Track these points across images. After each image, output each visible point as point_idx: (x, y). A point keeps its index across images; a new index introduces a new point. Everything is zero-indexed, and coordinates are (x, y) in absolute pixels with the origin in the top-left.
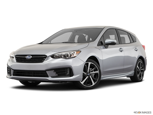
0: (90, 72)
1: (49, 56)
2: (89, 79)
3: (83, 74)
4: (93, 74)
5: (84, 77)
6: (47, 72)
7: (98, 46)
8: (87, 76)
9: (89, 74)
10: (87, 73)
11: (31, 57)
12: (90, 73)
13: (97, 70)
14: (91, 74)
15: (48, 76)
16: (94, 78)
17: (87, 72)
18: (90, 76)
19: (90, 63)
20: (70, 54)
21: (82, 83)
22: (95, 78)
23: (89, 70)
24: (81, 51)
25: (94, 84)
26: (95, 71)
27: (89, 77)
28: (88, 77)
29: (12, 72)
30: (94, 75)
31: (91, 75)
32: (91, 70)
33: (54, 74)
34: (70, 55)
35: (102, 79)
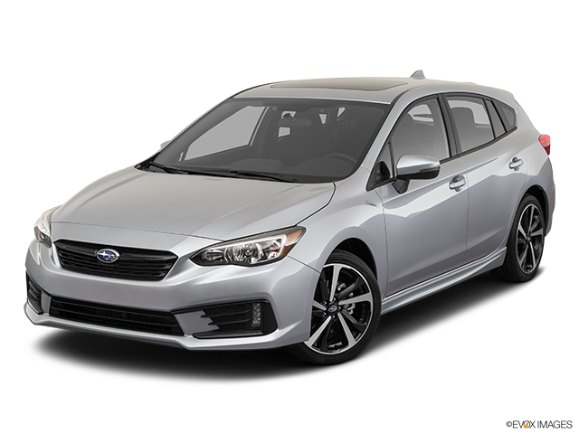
0: (337, 299)
1: (185, 257)
2: (335, 325)
3: (314, 308)
4: (350, 305)
5: (317, 320)
6: (177, 316)
7: (369, 189)
8: (327, 316)
9: (333, 309)
10: (328, 306)
11: (118, 255)
12: (340, 303)
13: (366, 291)
14: (342, 306)
15: (180, 333)
16: (353, 321)
17: (328, 302)
18: (339, 315)
19: (337, 268)
20: (265, 247)
21: (310, 343)
22: (358, 320)
23: (337, 291)
24: (304, 230)
25: (352, 342)
26: (357, 293)
27: (337, 317)
28: (330, 318)
29: (46, 301)
30: (353, 307)
31: (341, 310)
32: (343, 289)
33: (205, 324)
34: (263, 250)
35: (383, 311)
